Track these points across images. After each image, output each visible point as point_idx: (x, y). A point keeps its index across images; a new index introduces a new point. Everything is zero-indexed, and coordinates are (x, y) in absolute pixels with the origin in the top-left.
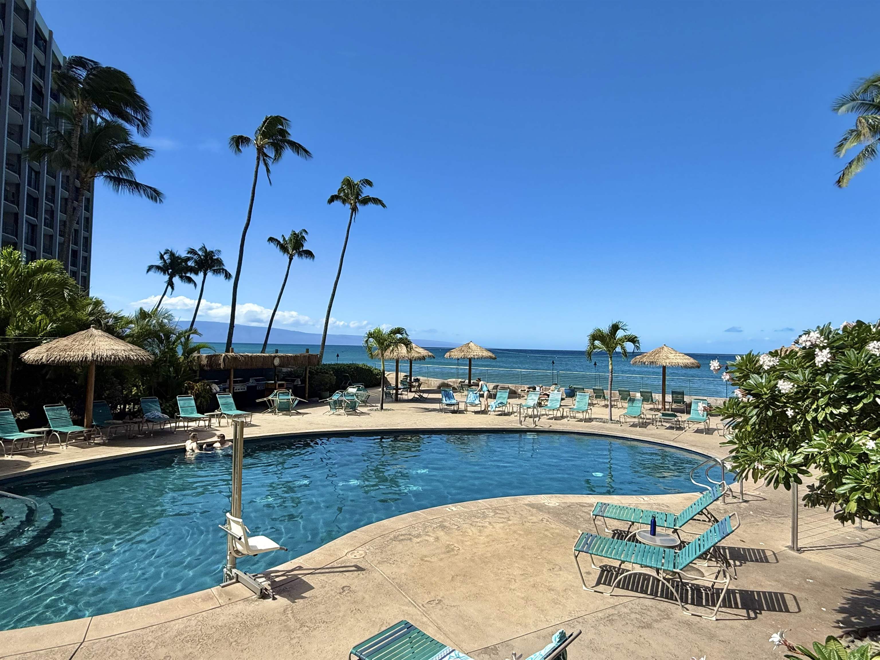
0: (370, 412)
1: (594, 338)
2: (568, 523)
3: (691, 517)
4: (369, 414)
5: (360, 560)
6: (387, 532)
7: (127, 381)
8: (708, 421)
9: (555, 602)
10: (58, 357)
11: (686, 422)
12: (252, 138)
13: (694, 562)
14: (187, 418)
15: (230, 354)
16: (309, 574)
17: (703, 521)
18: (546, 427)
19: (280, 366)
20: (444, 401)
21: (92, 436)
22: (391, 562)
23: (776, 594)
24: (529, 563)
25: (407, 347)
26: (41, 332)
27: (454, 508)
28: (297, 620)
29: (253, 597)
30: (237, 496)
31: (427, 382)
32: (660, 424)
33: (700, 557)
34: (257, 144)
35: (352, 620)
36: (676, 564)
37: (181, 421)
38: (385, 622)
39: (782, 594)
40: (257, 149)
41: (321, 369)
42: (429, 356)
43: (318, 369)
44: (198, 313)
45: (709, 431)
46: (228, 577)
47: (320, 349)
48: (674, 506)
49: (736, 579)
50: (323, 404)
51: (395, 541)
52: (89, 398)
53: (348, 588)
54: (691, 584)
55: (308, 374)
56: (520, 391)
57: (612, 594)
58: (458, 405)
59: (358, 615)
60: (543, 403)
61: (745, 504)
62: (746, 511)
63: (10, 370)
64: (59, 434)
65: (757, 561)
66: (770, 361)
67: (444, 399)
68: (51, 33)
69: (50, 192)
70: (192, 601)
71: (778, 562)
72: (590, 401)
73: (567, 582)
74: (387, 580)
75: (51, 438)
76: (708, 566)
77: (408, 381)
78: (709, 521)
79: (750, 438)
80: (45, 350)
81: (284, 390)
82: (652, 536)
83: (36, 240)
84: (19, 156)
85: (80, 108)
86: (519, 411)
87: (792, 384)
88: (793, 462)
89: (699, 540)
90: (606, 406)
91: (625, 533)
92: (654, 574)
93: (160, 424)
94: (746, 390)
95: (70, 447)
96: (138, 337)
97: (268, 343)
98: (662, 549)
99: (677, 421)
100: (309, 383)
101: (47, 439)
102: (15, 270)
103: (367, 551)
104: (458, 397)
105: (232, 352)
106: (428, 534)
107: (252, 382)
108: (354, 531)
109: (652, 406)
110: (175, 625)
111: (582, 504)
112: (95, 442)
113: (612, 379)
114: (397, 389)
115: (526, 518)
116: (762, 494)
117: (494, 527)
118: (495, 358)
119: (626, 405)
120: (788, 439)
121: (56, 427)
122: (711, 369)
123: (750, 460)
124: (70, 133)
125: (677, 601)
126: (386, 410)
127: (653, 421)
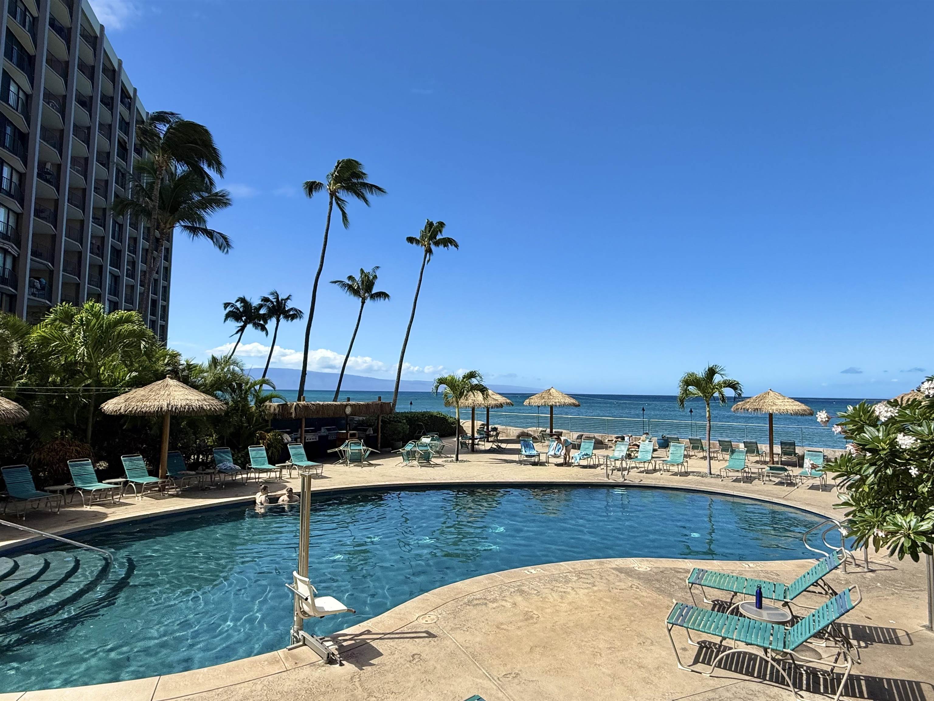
0: (444, 464)
1: (687, 383)
2: (661, 591)
3: (804, 588)
4: (443, 466)
5: (432, 625)
6: (461, 596)
7: (201, 431)
8: (824, 476)
9: (646, 681)
10: (135, 408)
11: (799, 477)
12: (325, 182)
13: (808, 641)
14: (259, 469)
15: (302, 403)
16: (377, 639)
17: (819, 593)
18: (636, 482)
19: (352, 414)
20: (524, 452)
21: (167, 487)
22: (465, 629)
23: (910, 682)
24: (616, 635)
25: (483, 394)
26: (120, 382)
27: (533, 571)
28: (364, 690)
29: (320, 662)
30: (304, 554)
31: (505, 431)
32: (768, 479)
33: (815, 636)
34: (330, 189)
35: (422, 691)
36: (787, 643)
37: (252, 472)
38: (457, 695)
39: (918, 684)
40: (330, 194)
41: (394, 417)
42: (508, 404)
43: (390, 417)
44: (271, 360)
45: (826, 488)
46: (295, 640)
47: (393, 396)
48: (785, 574)
49: (859, 663)
50: (396, 455)
51: (469, 605)
52: (164, 448)
53: (419, 656)
54: (807, 667)
55: (380, 423)
56: (606, 441)
57: (711, 675)
58: (539, 456)
59: (428, 687)
60: (632, 454)
61: (871, 574)
62: (872, 581)
63: (91, 420)
64: (135, 485)
65: (886, 642)
66: (887, 411)
67: (523, 450)
68: (135, 90)
69: (132, 243)
70: (258, 664)
71: (912, 644)
72: (686, 453)
73: (660, 659)
74: (460, 649)
75: (128, 488)
76: (827, 647)
77: (485, 430)
78: (827, 593)
79: (869, 500)
80: (123, 401)
81: (356, 440)
82: (758, 610)
83: (118, 291)
84: (104, 210)
85: (160, 162)
86: (605, 463)
87: (914, 438)
88: (921, 529)
89: (814, 616)
90: (704, 458)
91: (727, 605)
92: (761, 653)
93: (232, 475)
94: (860, 445)
95: (145, 498)
96: (212, 386)
97: (340, 390)
98: (769, 625)
99: (787, 476)
100: (381, 432)
101: (124, 490)
102: (97, 321)
103: (439, 616)
104: (538, 447)
105: (303, 401)
106: (505, 598)
107: (323, 431)
108: (426, 594)
109: (758, 458)
110: (240, 688)
111: (677, 570)
112: (169, 493)
113: (710, 428)
114: (473, 438)
115: (614, 584)
116: (891, 562)
117: (577, 594)
118: (579, 405)
119: (727, 457)
120: (915, 501)
121: (134, 477)
122: (818, 420)
123: (869, 526)
124: (151, 185)
125: (789, 686)
126: (462, 461)
127: (760, 476)
